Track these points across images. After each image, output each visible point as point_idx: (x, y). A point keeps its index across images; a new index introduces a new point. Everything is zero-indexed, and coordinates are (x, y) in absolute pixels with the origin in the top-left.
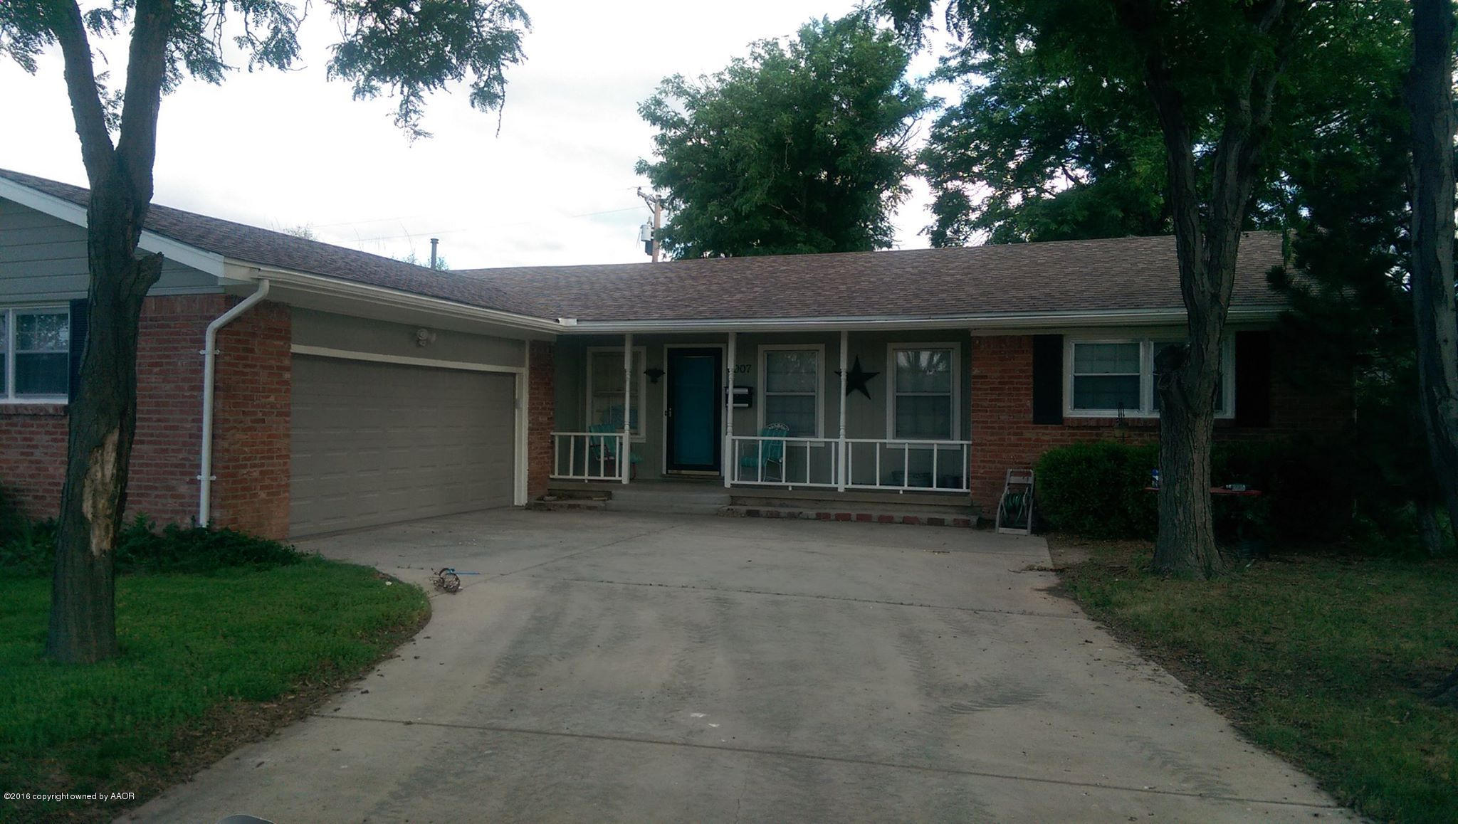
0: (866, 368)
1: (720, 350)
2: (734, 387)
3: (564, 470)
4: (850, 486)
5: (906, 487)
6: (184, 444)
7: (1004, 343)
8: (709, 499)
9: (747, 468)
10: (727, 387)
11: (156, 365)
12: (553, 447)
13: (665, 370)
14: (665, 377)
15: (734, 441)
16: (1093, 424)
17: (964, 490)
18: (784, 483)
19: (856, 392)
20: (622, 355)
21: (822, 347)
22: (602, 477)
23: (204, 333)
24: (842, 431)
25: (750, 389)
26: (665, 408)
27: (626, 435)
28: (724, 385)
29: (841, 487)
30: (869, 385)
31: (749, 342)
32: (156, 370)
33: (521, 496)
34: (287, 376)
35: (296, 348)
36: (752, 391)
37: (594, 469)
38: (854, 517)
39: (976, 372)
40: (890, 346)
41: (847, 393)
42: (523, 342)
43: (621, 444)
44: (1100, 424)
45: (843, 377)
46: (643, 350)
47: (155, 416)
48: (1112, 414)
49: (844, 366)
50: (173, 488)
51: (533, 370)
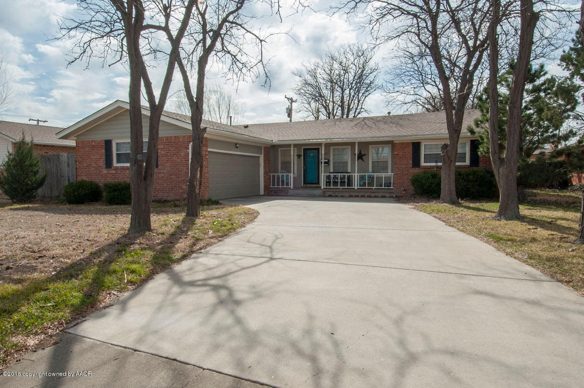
0: (363, 153)
1: (319, 149)
2: (324, 159)
3: (274, 185)
4: (359, 187)
5: (375, 187)
6: (184, 175)
7: (403, 145)
8: (317, 192)
9: (328, 183)
10: (322, 159)
11: (175, 154)
12: (270, 178)
13: (302, 155)
14: (302, 157)
15: (324, 175)
16: (429, 167)
17: (392, 187)
18: (339, 187)
19: (360, 160)
20: (290, 150)
21: (350, 147)
22: (285, 187)
23: (188, 146)
24: (356, 172)
25: (328, 160)
26: (303, 166)
27: (292, 174)
28: (320, 158)
29: (356, 188)
30: (364, 157)
31: (328, 145)
32: (175, 156)
33: (262, 192)
34: (207, 157)
35: (209, 150)
36: (329, 160)
37: (283, 184)
38: (360, 196)
39: (395, 153)
40: (370, 146)
41: (358, 160)
42: (261, 147)
43: (291, 177)
44: (431, 167)
45: (357, 155)
46: (296, 148)
47: (175, 168)
48: (434, 164)
49: (356, 152)
50: (181, 187)
51: (264, 156)
